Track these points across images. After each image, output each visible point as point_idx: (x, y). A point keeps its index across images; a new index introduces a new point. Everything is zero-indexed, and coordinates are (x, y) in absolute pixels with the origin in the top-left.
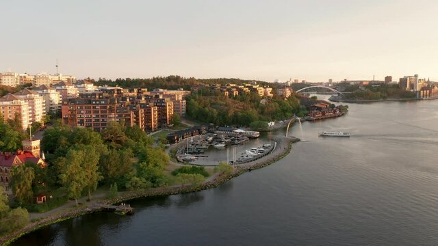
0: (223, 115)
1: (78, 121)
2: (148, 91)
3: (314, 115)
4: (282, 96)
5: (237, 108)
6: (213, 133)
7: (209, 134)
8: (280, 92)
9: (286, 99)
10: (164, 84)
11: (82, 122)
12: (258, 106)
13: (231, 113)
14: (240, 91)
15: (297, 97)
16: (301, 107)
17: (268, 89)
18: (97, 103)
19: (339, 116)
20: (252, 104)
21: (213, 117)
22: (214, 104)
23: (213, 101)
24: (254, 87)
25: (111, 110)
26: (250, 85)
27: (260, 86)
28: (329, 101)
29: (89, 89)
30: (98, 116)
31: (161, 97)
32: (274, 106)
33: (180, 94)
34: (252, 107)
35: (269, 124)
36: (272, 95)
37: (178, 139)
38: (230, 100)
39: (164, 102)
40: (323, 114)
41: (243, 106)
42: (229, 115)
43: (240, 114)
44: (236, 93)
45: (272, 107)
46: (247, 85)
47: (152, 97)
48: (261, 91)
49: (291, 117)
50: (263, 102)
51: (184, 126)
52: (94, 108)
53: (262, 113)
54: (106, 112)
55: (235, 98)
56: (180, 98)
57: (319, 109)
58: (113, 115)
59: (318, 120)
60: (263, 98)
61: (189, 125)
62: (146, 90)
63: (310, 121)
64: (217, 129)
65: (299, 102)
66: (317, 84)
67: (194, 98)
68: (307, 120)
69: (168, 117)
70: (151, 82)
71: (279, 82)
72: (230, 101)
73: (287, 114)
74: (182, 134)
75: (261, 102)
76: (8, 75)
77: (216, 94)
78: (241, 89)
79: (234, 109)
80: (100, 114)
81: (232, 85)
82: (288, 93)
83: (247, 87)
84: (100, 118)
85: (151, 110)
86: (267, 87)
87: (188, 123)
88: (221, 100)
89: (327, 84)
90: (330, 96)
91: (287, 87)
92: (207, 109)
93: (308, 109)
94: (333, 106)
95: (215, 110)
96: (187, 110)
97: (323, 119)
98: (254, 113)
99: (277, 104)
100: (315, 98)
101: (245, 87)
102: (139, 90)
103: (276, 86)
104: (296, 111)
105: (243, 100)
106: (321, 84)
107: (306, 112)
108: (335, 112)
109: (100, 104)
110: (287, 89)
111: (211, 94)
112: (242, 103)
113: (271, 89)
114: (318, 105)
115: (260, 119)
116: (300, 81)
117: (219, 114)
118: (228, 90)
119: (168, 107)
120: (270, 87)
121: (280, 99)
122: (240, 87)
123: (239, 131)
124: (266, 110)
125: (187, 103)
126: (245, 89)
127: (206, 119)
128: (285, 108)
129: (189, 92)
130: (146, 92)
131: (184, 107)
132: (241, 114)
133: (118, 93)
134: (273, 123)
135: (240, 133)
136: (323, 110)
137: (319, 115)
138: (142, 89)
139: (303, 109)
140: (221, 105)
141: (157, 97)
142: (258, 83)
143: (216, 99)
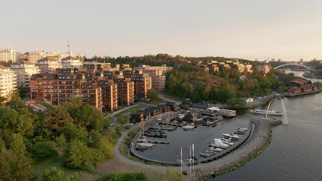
0: (199, 91)
1: (45, 96)
2: (130, 67)
3: (293, 92)
4: (261, 72)
5: (216, 83)
6: (187, 109)
7: (182, 110)
8: (259, 68)
9: (265, 75)
10: (152, 61)
11: (48, 98)
12: (237, 82)
13: (208, 89)
14: (221, 67)
15: (275, 73)
16: (279, 83)
17: (248, 66)
18: (64, 78)
19: (317, 93)
20: (231, 80)
21: (189, 92)
22: (193, 79)
23: (192, 76)
24: (234, 63)
25: (77, 86)
26: (230, 62)
27: (240, 63)
28: (303, 77)
29: (74, 64)
30: (63, 92)
31: (141, 72)
32: (253, 82)
33: (160, 71)
34: (230, 83)
35: (248, 101)
36: (252, 71)
37: (145, 117)
38: (210, 75)
39: (142, 78)
40: (302, 90)
41: (222, 82)
42: (206, 91)
43: (217, 90)
44: (216, 69)
45: (250, 83)
46: (227, 62)
47: (132, 72)
48: (241, 67)
49: (270, 93)
50: (242, 78)
51: (161, 100)
52: (60, 83)
53: (241, 89)
54: (71, 87)
55: (215, 74)
56: (161, 74)
57: (298, 85)
58: (78, 91)
59: (297, 96)
60: (243, 74)
61: (166, 99)
62: (128, 66)
63: (289, 97)
64: (191, 106)
65: (277, 78)
66: (290, 62)
67: (174, 74)
68: (286, 96)
69: (146, 91)
70: (142, 59)
71: (259, 60)
72: (208, 76)
73: (267, 90)
74: (150, 112)
75: (241, 78)
76: (5, 51)
77: (196, 70)
78: (222, 65)
79: (212, 84)
80: (65, 89)
81: (213, 62)
82: (267, 69)
83: (228, 63)
84: (65, 94)
85: (126, 85)
86: (247, 64)
87: (165, 97)
88: (200, 76)
89: (299, 63)
90: (303, 73)
91: (266, 64)
92: (184, 84)
93: (286, 85)
94: (310, 82)
95: (191, 86)
96: (166, 86)
97: (303, 96)
98: (232, 89)
99: (256, 80)
100: (292, 74)
101: (226, 63)
102: (121, 66)
103: (255, 64)
104: (275, 87)
105: (222, 76)
106: (294, 62)
107: (285, 88)
108: (313, 88)
109: (66, 79)
110: (267, 66)
111: (191, 70)
112: (221, 79)
113: (251, 66)
114: (296, 82)
115: (238, 95)
116: (276, 60)
117: (196, 90)
118: (209, 66)
119: (146, 82)
120: (250, 64)
121: (260, 76)
122: (221, 63)
123: (213, 109)
124: (245, 86)
125: (167, 78)
126: (225, 65)
127: (183, 94)
128: (264, 84)
129: (171, 68)
130: (127, 67)
131: (163, 82)
132: (219, 90)
133: (98, 68)
134: (252, 100)
135: (215, 111)
136: (301, 87)
137: (298, 92)
138: (125, 65)
139: (281, 85)
140: (199, 80)
141: (137, 72)
142: (240, 60)
143: (195, 75)
